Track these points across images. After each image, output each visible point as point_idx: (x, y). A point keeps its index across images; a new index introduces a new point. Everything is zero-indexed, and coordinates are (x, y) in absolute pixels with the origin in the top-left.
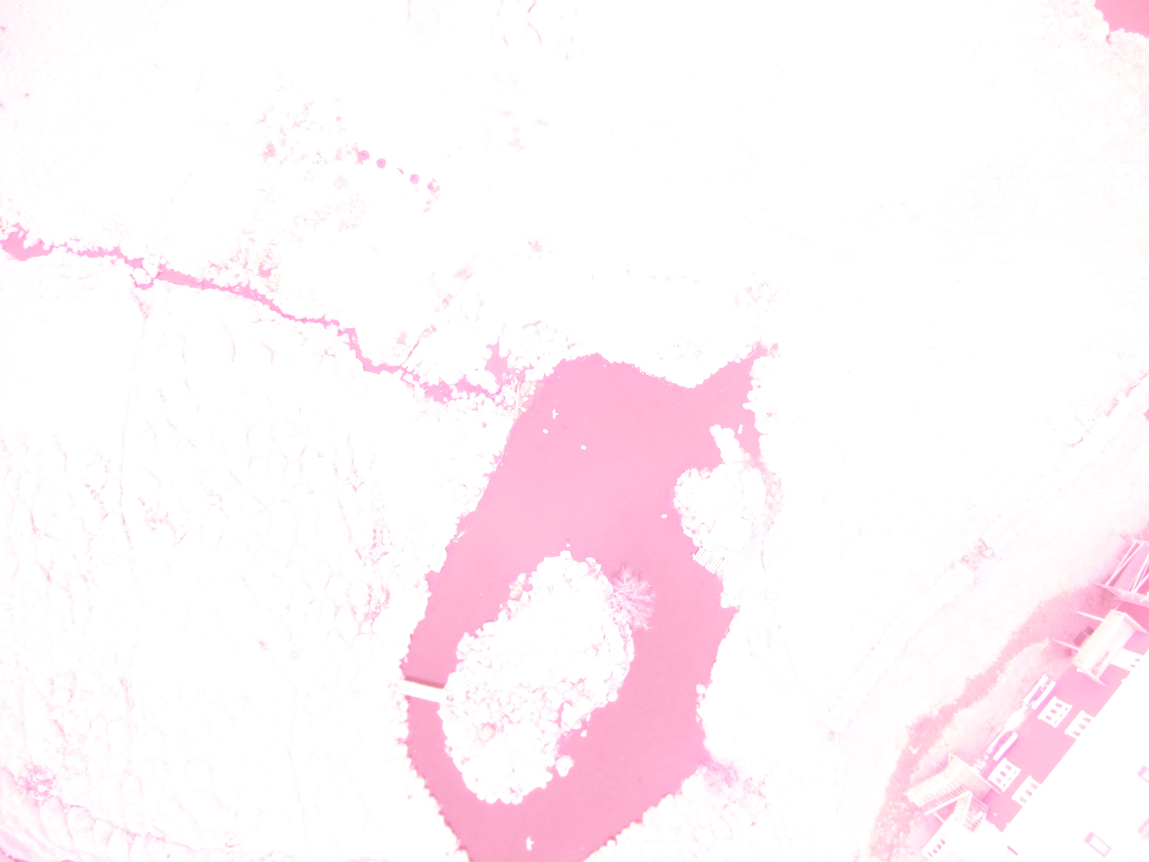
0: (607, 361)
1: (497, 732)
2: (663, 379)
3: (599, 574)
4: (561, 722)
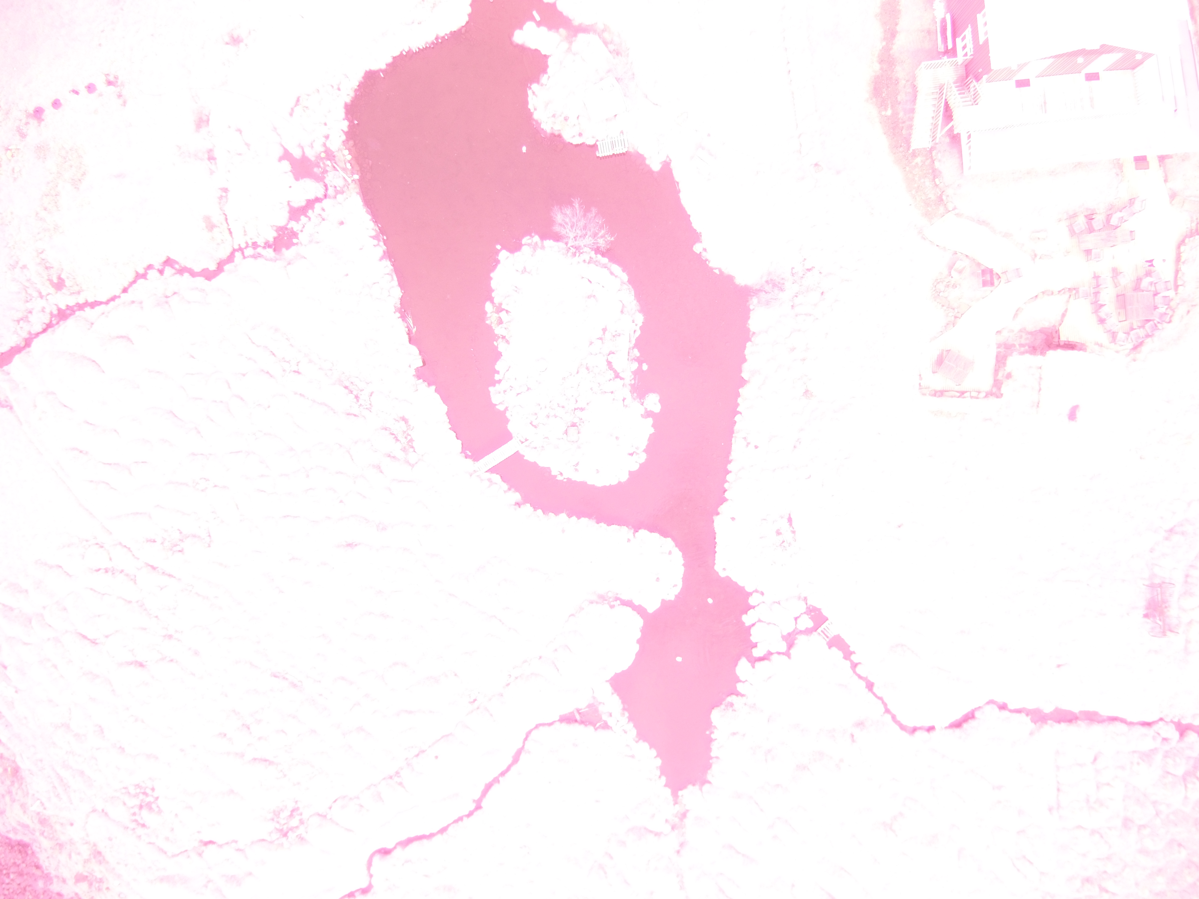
1: (580, 427)
3: (542, 243)
4: (619, 373)
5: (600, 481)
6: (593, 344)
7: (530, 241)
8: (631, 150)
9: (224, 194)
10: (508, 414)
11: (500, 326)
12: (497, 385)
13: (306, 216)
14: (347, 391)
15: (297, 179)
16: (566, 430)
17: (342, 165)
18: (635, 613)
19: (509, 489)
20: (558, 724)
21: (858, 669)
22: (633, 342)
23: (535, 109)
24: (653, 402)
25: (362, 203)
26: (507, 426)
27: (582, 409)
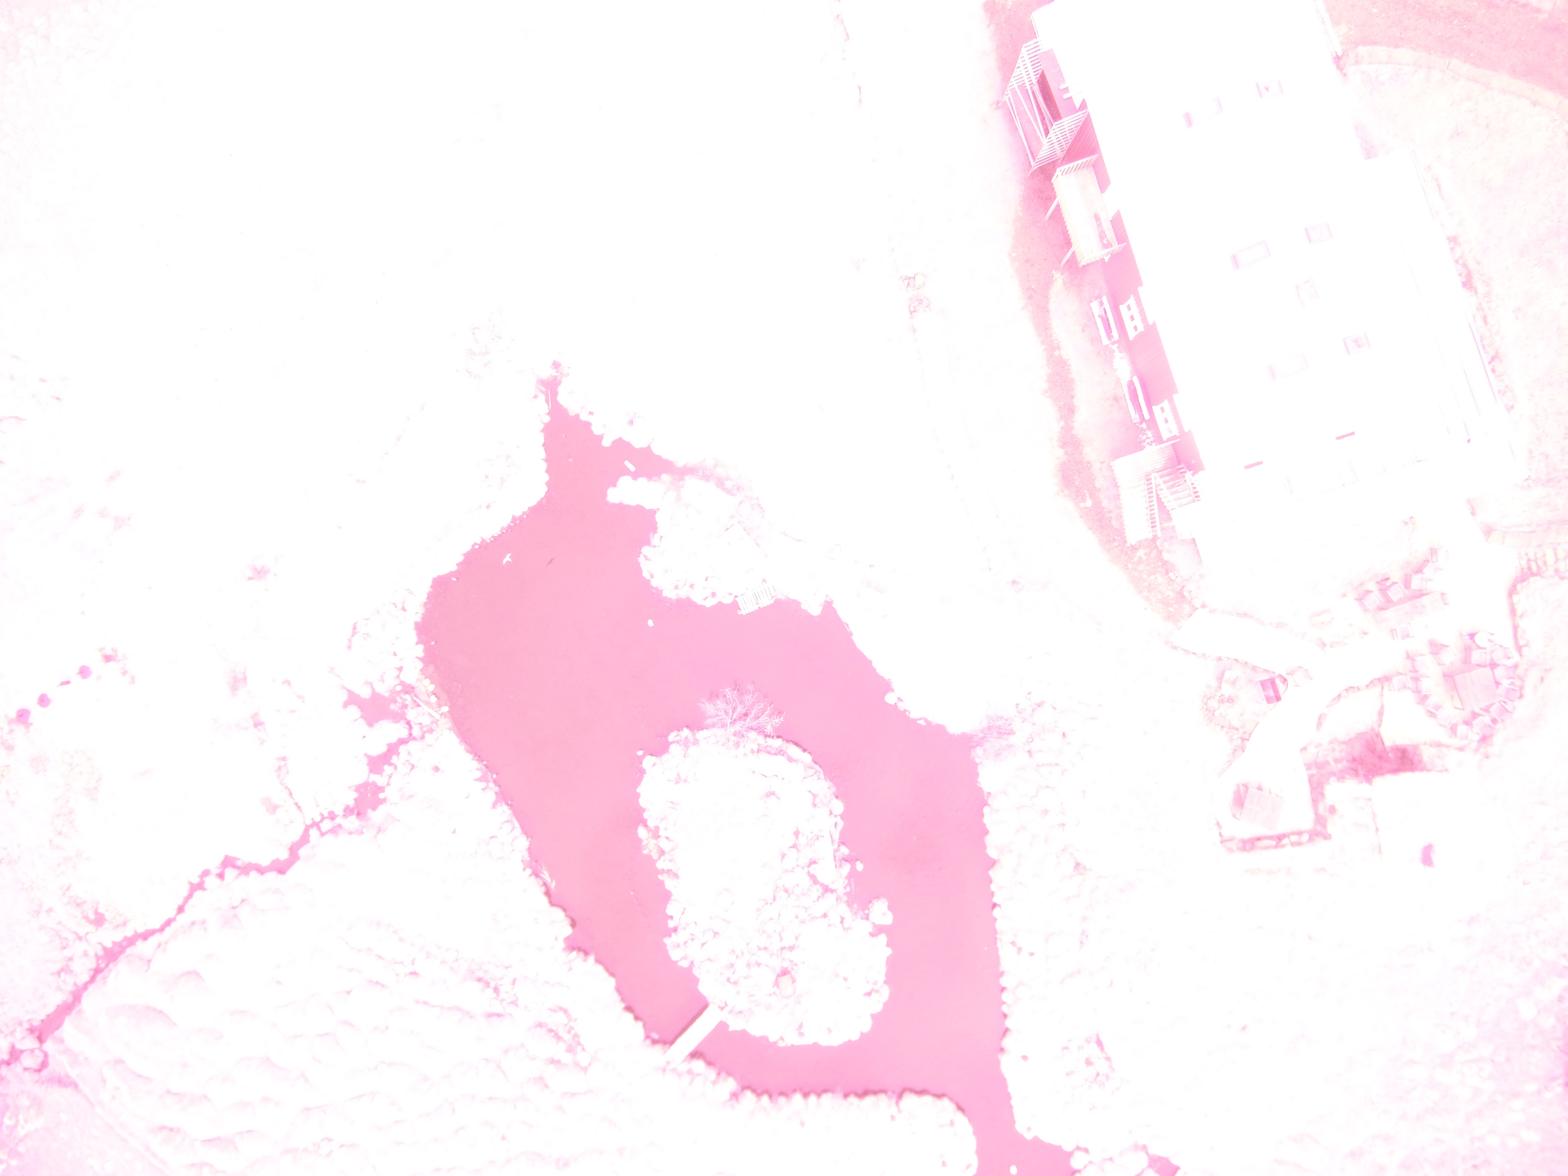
0: (451, 572)
1: (793, 973)
2: (514, 519)
3: (694, 737)
4: (828, 886)
5: (836, 1039)
6: (786, 856)
7: (678, 738)
8: (779, 597)
9: (282, 763)
10: (695, 972)
11: (662, 858)
12: (673, 935)
13: (391, 764)
14: (482, 984)
15: (370, 724)
16: (776, 981)
17: (424, 697)
19: (719, 1076)
22: (836, 836)
23: (652, 576)
24: (881, 912)
25: (458, 742)
26: (699, 990)
27: (791, 948)
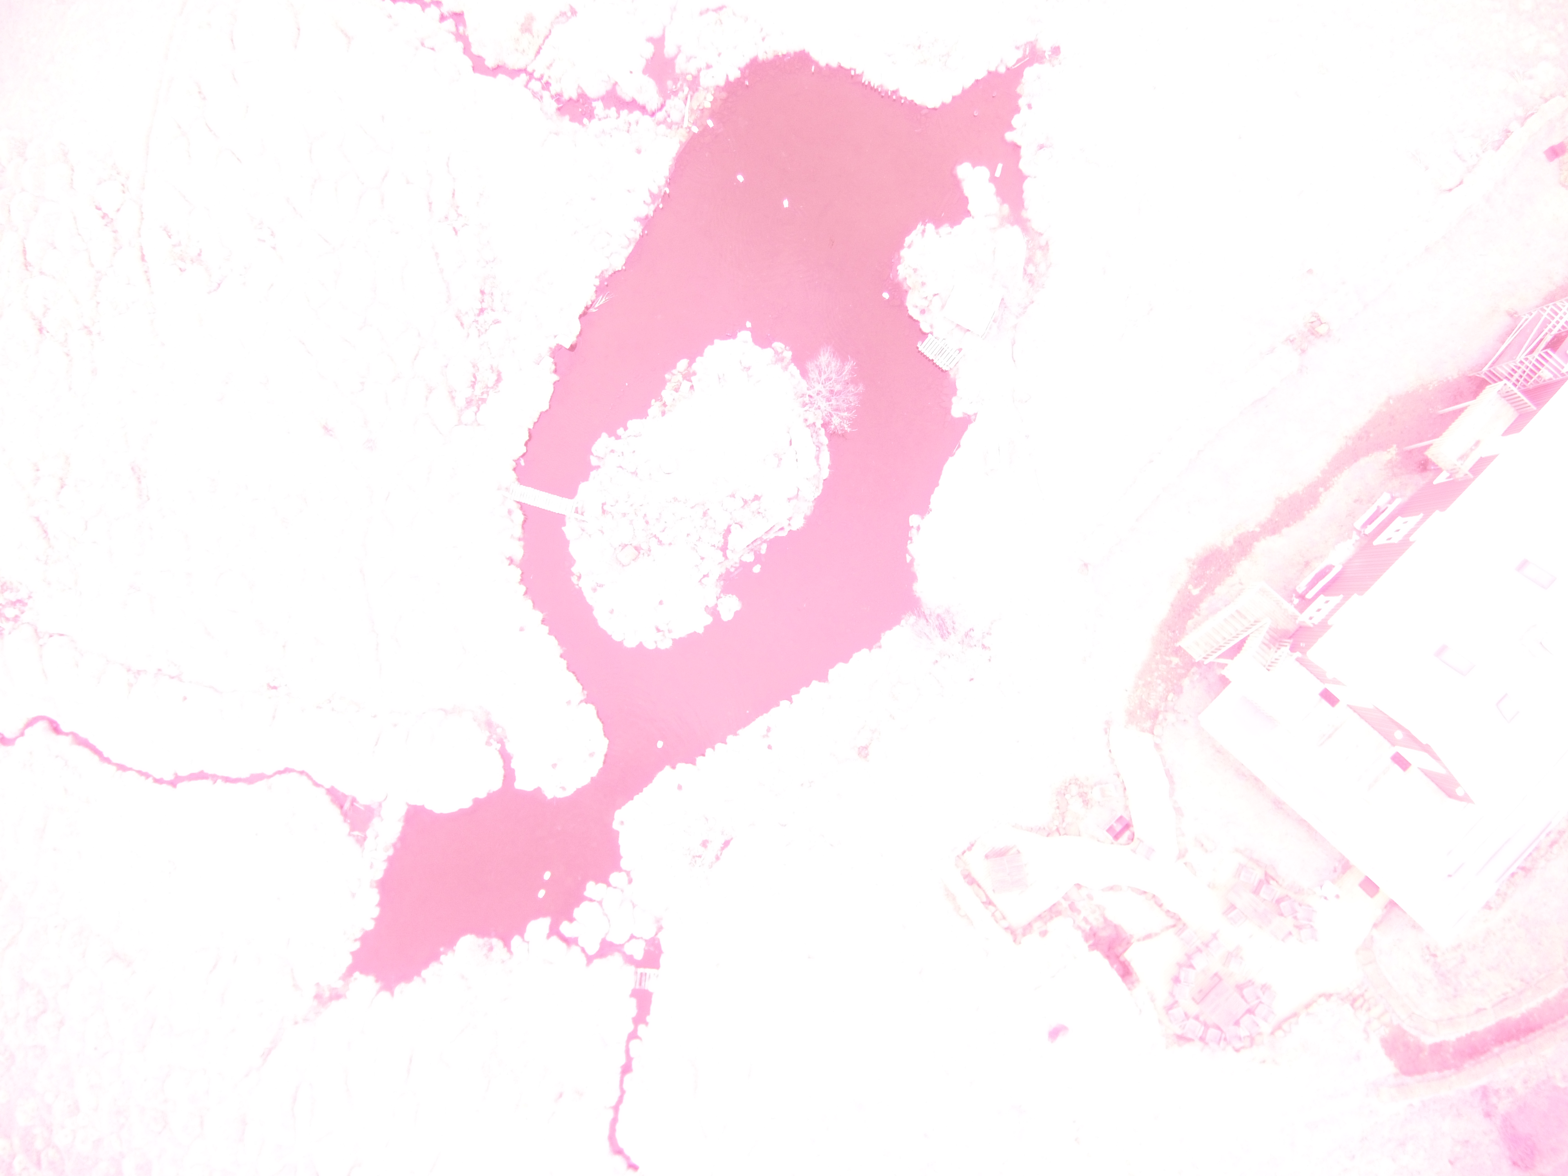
0: (818, 63)
1: (641, 555)
2: (895, 92)
3: (789, 364)
4: (728, 549)
5: (604, 621)
6: (733, 498)
7: (780, 351)
8: (952, 374)
9: (569, 14)
10: (593, 474)
11: (673, 392)
12: (613, 438)
13: (618, 112)
14: (480, 295)
15: (645, 71)
16: (626, 545)
17: (695, 104)
18: (502, 772)
19: (520, 539)
20: (322, 791)
21: (634, 1043)
22: (772, 536)
23: (909, 247)
24: (730, 607)
25: (674, 155)
26: (580, 484)
27: (660, 542)
